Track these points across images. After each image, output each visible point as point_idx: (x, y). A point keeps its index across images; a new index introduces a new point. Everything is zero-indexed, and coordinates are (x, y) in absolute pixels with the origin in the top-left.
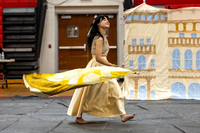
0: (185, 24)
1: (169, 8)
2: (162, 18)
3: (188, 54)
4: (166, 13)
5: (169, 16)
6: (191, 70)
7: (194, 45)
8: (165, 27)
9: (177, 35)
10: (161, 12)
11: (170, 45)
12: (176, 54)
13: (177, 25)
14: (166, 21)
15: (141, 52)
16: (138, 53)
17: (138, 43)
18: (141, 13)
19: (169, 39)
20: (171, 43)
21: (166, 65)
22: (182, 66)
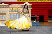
0: (13, 8)
1: (9, 4)
2: (7, 7)
3: (14, 15)
4: (8, 6)
5: (9, 6)
6: (14, 19)
7: (15, 13)
8: (8, 9)
9: (11, 11)
10: (7, 5)
11: (9, 13)
12: (11, 15)
13: (11, 8)
14: (8, 7)
15: (2, 15)
16: (1, 15)
17: (1, 13)
18: (2, 5)
19: (9, 12)
20: (10, 12)
21: (8, 18)
22: (12, 18)
